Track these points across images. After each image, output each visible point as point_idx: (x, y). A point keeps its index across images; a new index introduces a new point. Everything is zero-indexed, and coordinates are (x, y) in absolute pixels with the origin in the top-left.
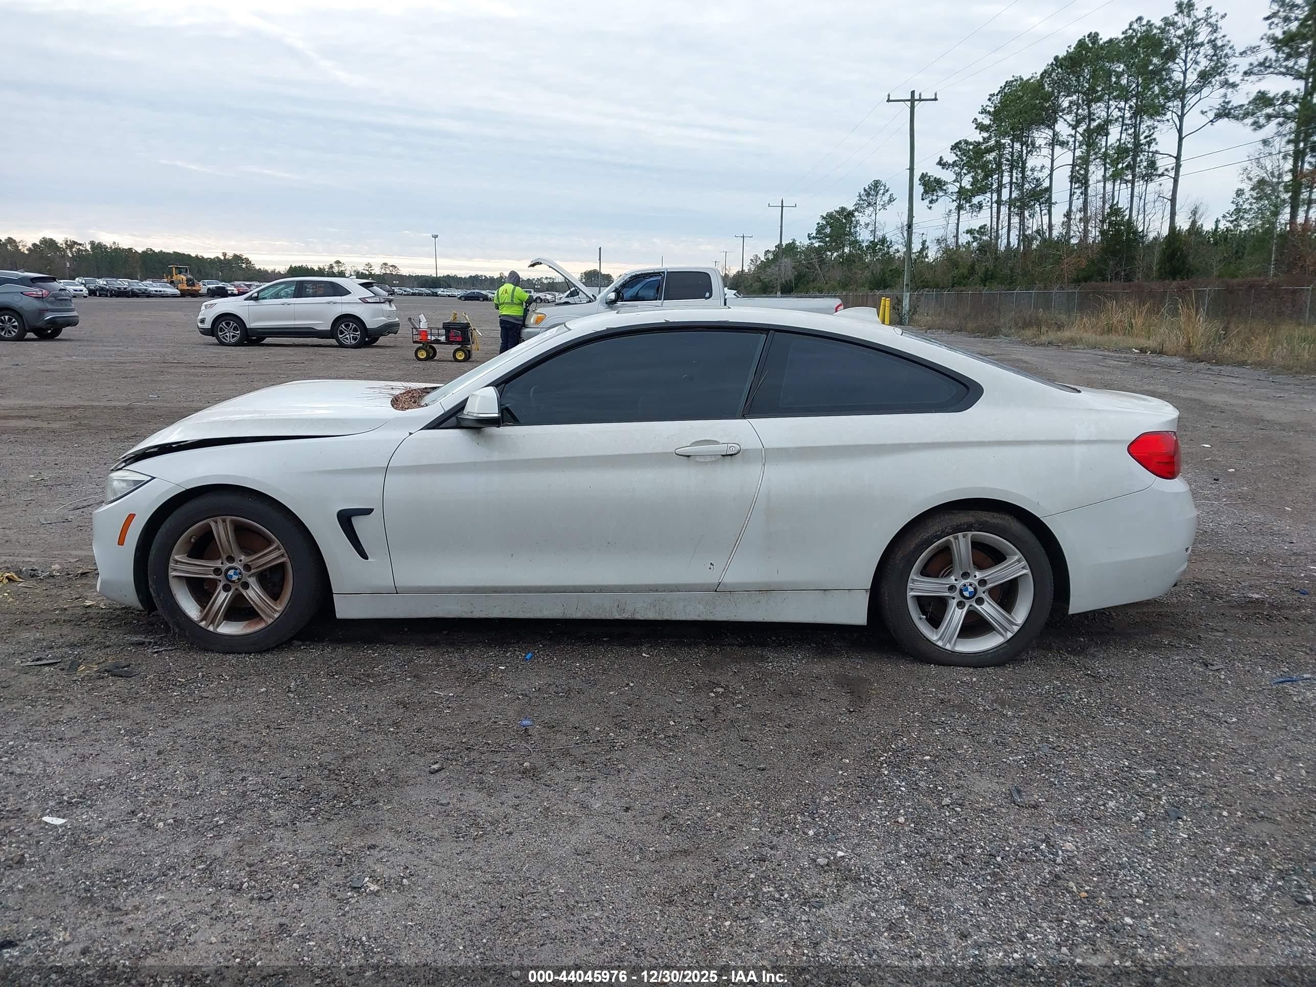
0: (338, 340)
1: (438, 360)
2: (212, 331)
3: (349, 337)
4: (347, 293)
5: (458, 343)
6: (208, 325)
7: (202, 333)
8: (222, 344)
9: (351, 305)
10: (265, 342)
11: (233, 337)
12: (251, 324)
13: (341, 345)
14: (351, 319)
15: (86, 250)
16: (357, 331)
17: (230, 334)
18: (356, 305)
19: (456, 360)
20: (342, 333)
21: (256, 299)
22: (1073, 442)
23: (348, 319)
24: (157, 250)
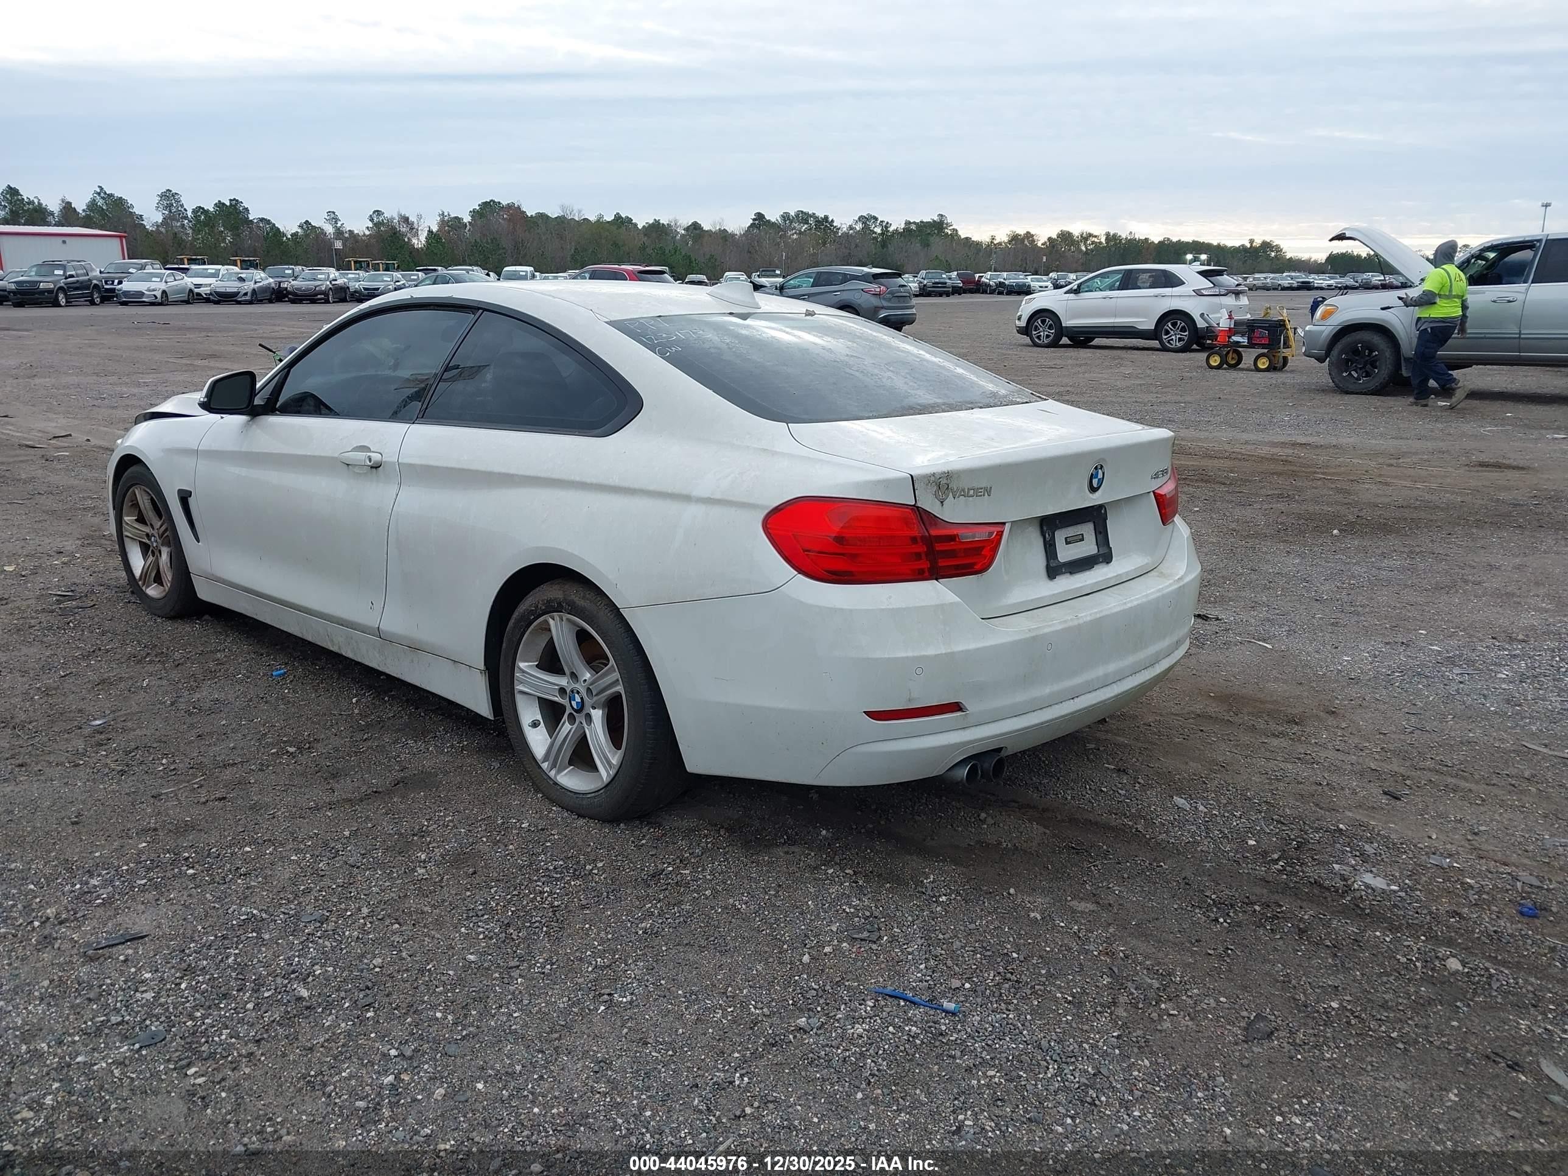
0: (1161, 342)
1: (1243, 369)
2: (1025, 331)
3: (1175, 338)
4: (1181, 283)
5: (1263, 346)
6: (1023, 323)
7: (1018, 332)
8: (1036, 345)
9: (1182, 299)
10: (1094, 343)
11: (1048, 336)
12: (1067, 322)
13: (1164, 349)
14: (1178, 316)
15: (1100, 243)
16: (1185, 332)
17: (1045, 333)
18: (1187, 299)
19: (1258, 370)
20: (1167, 333)
21: (1077, 291)
22: (687, 498)
23: (1174, 316)
24: (1175, 239)
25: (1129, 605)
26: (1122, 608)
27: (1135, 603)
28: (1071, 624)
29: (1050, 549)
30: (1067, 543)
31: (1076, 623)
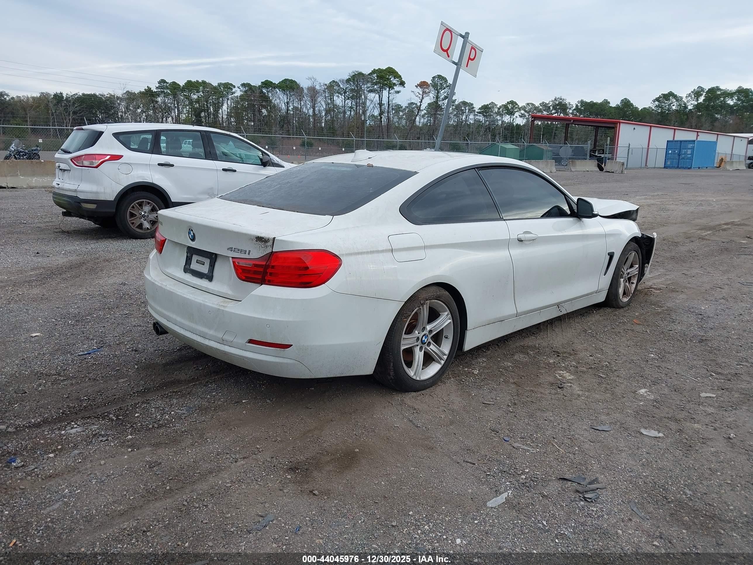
25: (185, 296)
26: (181, 295)
27: (188, 297)
28: (163, 286)
29: (189, 261)
30: (197, 262)
31: (164, 287)
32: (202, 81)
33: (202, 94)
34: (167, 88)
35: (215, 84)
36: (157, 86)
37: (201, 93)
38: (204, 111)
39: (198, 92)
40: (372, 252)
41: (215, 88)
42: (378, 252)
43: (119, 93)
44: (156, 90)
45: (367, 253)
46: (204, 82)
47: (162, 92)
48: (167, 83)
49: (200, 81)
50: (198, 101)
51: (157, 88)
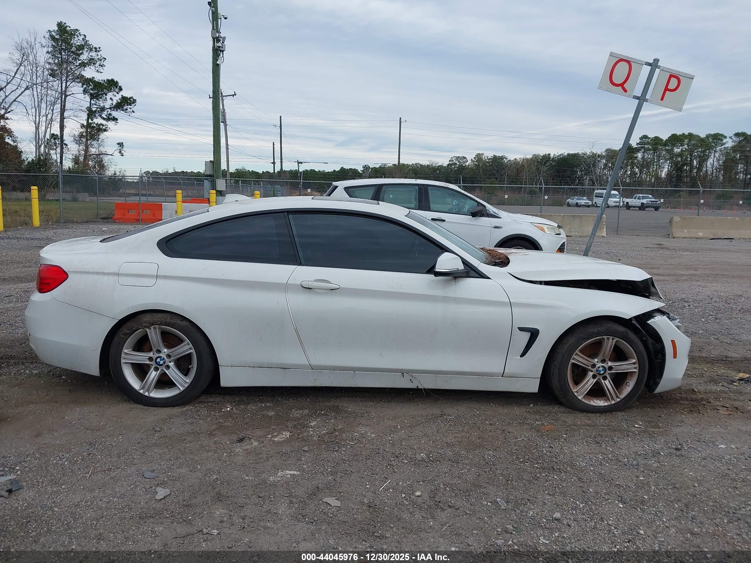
32: (688, 133)
33: (687, 148)
34: (648, 143)
35: (703, 135)
36: (638, 142)
37: (686, 146)
38: (686, 165)
39: (682, 145)
40: (98, 273)
41: (702, 140)
42: (104, 274)
43: (600, 150)
44: (636, 146)
45: (93, 273)
46: (690, 135)
47: (642, 147)
48: (649, 138)
49: (687, 134)
50: (680, 155)
51: (638, 144)
